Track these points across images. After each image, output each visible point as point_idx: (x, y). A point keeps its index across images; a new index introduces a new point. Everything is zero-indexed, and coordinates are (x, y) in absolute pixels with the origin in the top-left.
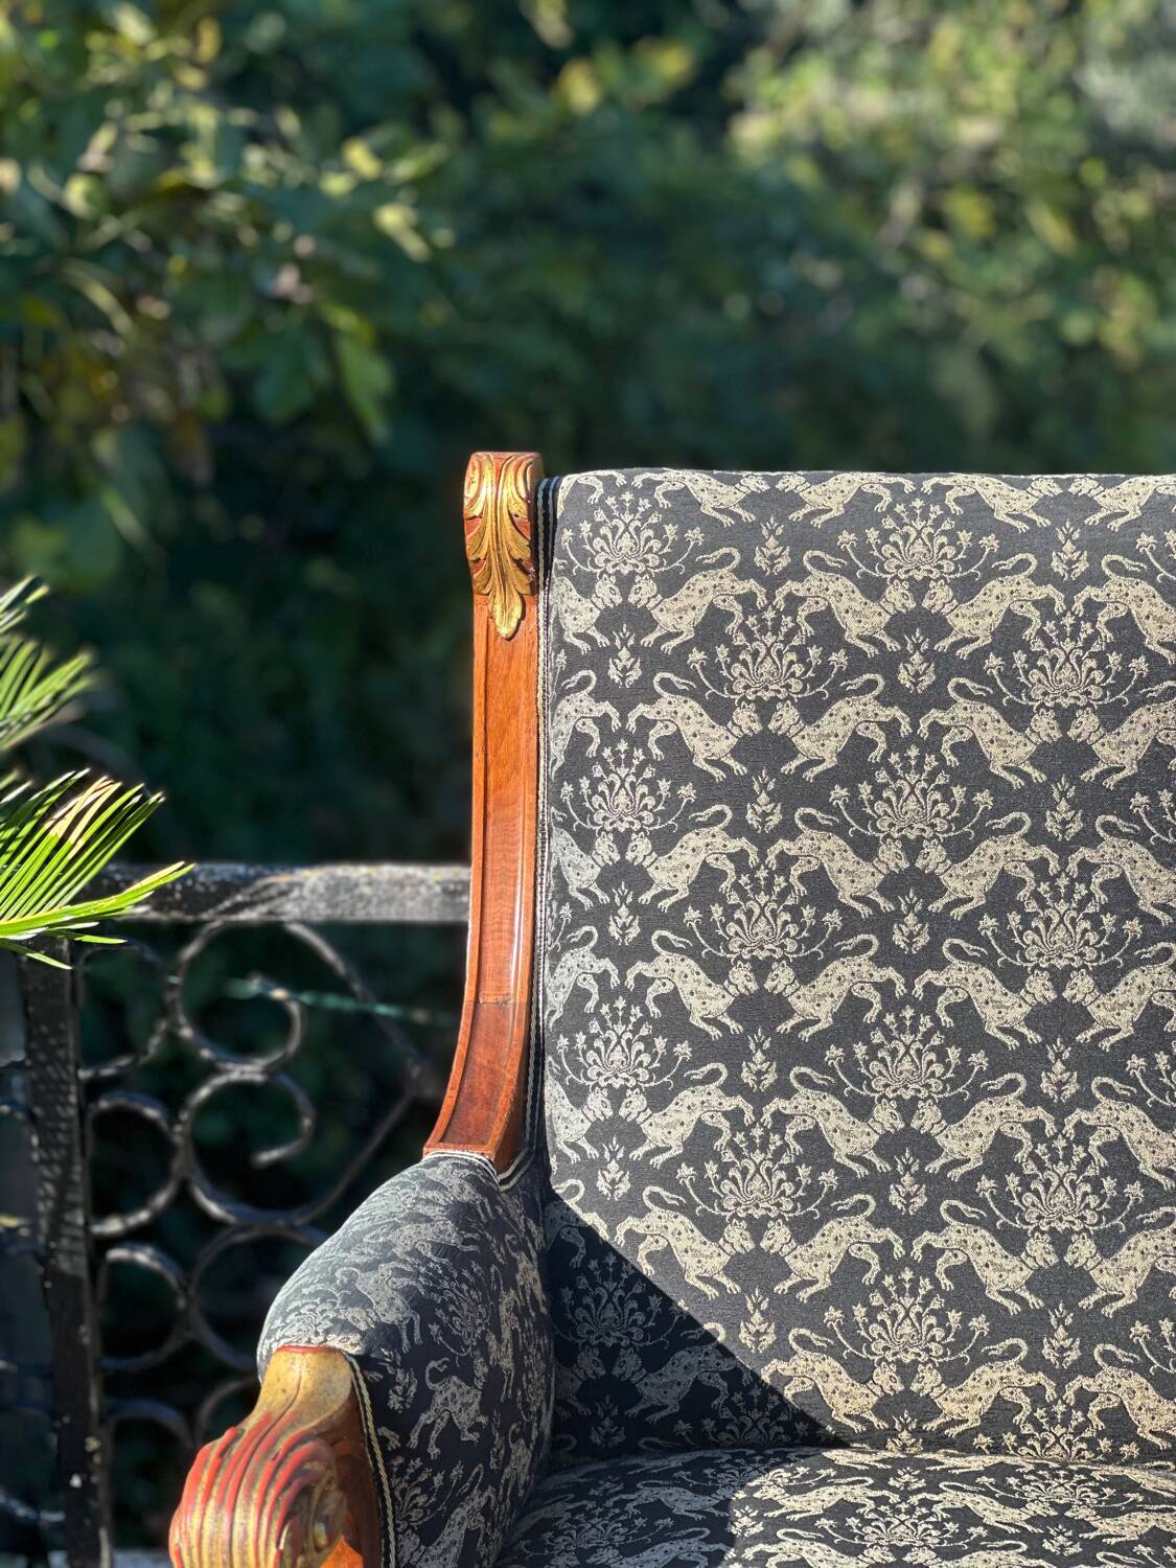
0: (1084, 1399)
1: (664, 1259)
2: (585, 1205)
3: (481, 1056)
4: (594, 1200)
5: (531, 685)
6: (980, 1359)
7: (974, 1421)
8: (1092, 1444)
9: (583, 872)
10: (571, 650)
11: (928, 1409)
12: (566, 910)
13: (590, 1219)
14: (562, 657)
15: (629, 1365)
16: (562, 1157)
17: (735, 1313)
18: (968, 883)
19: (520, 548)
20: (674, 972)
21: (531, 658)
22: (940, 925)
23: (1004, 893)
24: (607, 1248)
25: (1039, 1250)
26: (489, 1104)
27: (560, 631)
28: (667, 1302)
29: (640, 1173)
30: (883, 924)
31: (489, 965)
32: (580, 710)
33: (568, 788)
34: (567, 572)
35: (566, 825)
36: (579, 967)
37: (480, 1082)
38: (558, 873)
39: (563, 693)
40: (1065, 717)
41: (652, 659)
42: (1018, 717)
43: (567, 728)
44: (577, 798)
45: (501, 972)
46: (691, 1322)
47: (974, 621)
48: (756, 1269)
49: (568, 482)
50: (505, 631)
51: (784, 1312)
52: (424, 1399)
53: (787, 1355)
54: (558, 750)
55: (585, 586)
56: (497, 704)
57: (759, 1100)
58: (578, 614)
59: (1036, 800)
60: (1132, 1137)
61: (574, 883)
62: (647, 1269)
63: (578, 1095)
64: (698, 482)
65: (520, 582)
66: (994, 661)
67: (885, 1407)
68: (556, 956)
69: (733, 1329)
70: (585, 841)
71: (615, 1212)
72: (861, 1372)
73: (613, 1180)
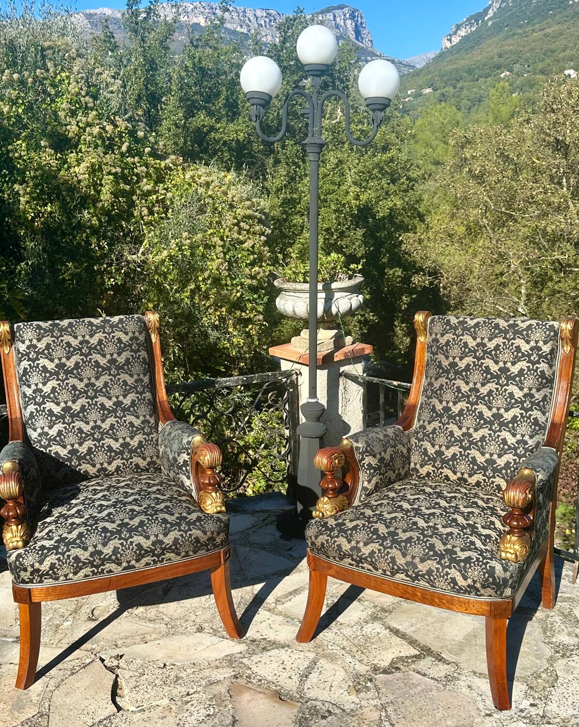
0: (131, 463)
1: (57, 453)
2: (40, 447)
3: (14, 427)
4: (41, 446)
5: (13, 361)
6: (114, 460)
7: (114, 470)
8: (133, 470)
9: (29, 392)
10: (22, 353)
11: (106, 469)
12: (27, 399)
13: (41, 449)
14: (20, 355)
15: (53, 472)
16: (34, 441)
17: (70, 460)
18: (99, 384)
19: (9, 337)
20: (49, 405)
21: (13, 357)
22: (96, 391)
23: (106, 385)
24: (45, 453)
25: (121, 441)
26: (18, 434)
27: (18, 350)
28: (58, 460)
29: (50, 440)
30: (86, 392)
31: (12, 412)
32: (25, 364)
33: (24, 378)
34: (19, 340)
35: (25, 384)
36: (32, 408)
37: (16, 431)
38: (24, 393)
39: (21, 361)
40: (112, 355)
41: (38, 353)
42: (104, 356)
43: (23, 367)
44: (26, 379)
45: (15, 412)
46: (63, 463)
47: (94, 341)
48: (73, 452)
49: (15, 326)
50: (7, 352)
51: (79, 458)
52: (29, 470)
53: (80, 465)
54: (21, 372)
55: (23, 342)
56: (7, 366)
57: (69, 424)
58: (22, 347)
59: (109, 369)
60: (133, 421)
61: (28, 394)
62: (54, 455)
63: (35, 430)
64: (41, 323)
65: (9, 343)
66: (98, 347)
67: (98, 471)
68: (25, 408)
69: (71, 463)
70: (29, 386)
71: (45, 447)
72: (94, 466)
73: (44, 442)
